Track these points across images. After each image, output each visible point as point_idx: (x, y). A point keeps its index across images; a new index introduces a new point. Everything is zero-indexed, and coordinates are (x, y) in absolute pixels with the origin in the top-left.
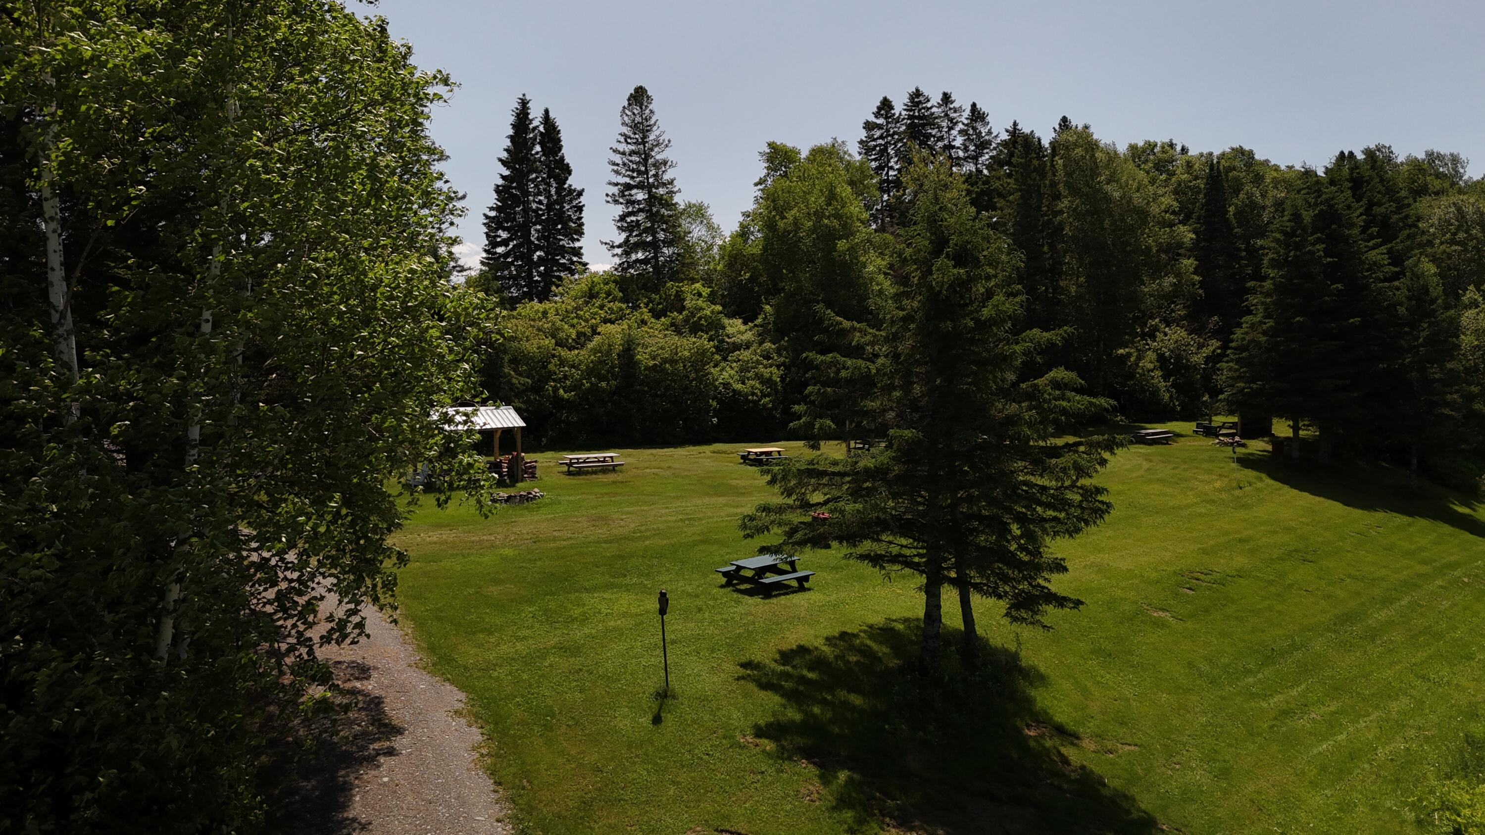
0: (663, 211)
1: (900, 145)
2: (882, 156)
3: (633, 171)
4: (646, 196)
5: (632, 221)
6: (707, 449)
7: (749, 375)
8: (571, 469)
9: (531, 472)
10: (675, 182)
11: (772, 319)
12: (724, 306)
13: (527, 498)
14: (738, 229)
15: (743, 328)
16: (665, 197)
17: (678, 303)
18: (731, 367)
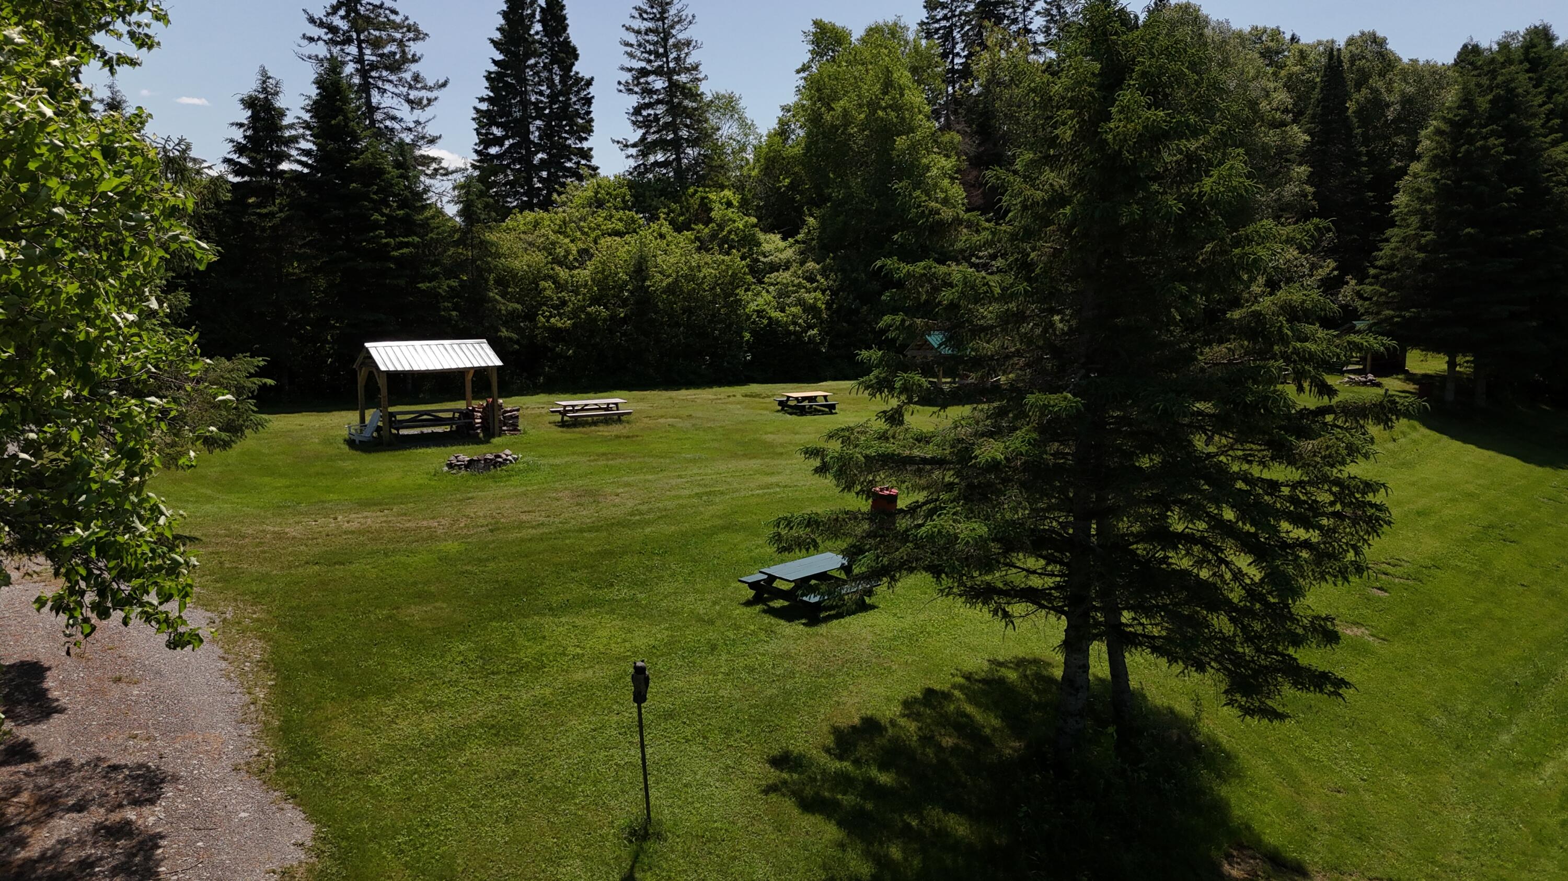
0: (686, 102)
1: (967, 28)
2: (946, 40)
3: (650, 53)
4: (667, 84)
5: (649, 115)
6: (739, 391)
7: (789, 301)
8: (566, 418)
9: (511, 422)
10: (700, 68)
11: (816, 234)
12: (760, 219)
13: (495, 463)
14: (777, 127)
15: (782, 244)
16: (688, 85)
17: (704, 213)
18: (768, 291)
